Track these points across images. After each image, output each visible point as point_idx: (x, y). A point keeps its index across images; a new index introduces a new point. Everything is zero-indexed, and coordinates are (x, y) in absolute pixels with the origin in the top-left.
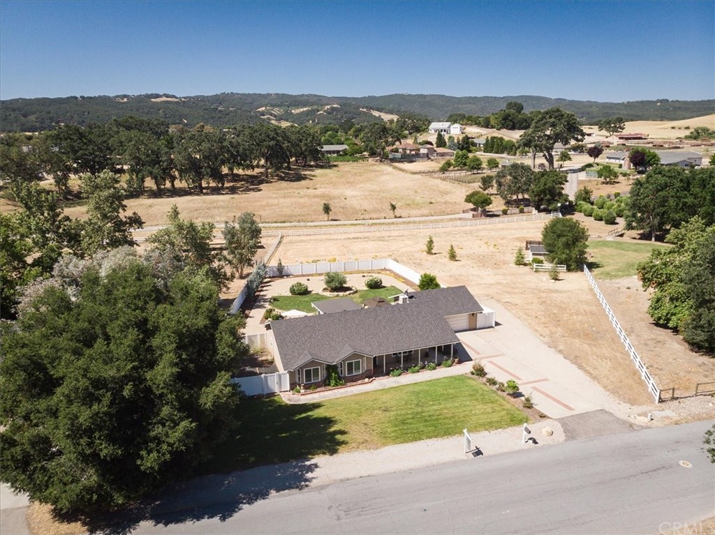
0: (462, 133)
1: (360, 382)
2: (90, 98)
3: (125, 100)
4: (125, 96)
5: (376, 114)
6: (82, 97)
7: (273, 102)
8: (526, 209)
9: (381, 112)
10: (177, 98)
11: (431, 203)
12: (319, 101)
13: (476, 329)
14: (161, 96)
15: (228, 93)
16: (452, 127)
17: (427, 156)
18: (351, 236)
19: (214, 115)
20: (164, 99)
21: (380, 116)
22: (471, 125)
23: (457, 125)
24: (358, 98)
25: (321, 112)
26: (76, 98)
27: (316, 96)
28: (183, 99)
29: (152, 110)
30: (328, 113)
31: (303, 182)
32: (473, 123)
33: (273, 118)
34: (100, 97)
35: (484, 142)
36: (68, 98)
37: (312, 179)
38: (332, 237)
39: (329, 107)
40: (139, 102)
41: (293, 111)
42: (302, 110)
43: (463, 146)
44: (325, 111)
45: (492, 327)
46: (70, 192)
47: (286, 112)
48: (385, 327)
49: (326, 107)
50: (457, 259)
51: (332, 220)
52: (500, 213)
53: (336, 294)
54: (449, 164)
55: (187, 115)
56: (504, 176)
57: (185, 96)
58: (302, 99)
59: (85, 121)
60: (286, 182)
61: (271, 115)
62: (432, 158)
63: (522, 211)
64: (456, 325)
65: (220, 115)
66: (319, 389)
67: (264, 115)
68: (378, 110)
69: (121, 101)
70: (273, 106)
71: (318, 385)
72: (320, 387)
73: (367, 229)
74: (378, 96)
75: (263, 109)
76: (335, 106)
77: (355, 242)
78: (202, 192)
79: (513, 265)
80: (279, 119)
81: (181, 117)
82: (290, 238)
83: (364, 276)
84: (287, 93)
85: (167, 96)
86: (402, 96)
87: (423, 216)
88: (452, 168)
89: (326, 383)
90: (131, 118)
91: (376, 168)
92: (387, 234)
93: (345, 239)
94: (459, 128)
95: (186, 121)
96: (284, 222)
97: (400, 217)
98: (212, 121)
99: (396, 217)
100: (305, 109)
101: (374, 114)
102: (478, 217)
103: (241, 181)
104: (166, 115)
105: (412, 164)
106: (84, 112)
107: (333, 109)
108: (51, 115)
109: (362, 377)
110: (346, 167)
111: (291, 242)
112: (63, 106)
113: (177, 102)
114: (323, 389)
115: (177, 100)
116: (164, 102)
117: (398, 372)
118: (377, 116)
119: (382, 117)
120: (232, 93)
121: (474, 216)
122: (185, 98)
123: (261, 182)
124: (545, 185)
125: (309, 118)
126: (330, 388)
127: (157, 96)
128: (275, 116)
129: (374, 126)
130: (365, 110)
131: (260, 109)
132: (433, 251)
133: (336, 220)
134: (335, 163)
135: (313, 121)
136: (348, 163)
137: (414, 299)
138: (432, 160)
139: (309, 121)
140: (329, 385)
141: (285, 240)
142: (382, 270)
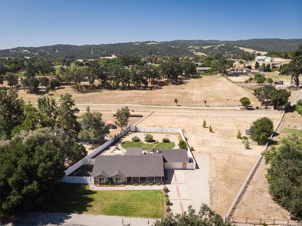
0: (271, 61)
1: (120, 185)
2: (125, 43)
3: (138, 44)
4: (138, 42)
5: (241, 48)
6: (122, 43)
7: (196, 44)
8: (268, 107)
9: (244, 47)
10: (157, 43)
11: (228, 100)
12: (216, 42)
13: (186, 169)
14: (151, 42)
15: (178, 40)
16: (266, 59)
17: (246, 74)
18: (180, 114)
19: (170, 50)
20: (152, 43)
21: (243, 50)
22: (278, 57)
23: (269, 58)
24: (235, 41)
25: (216, 48)
26: (120, 44)
27: (215, 40)
28: (159, 43)
29: (146, 48)
30: (219, 48)
31: (181, 86)
32: (279, 56)
33: (195, 51)
34: (129, 43)
35: (280, 67)
36: (118, 44)
37: (186, 84)
38: (173, 114)
39: (220, 46)
40: (142, 45)
41: (204, 48)
42: (207, 47)
43: (266, 69)
44: (218, 48)
45: (194, 169)
46: (94, 86)
47: (201, 48)
48: (137, 165)
49: (219, 45)
50: (213, 131)
51: (178, 106)
52: (255, 108)
53: (148, 143)
54: (251, 79)
55: (159, 50)
56: (261, 91)
57: (161, 41)
58: (209, 42)
59: (122, 52)
60: (174, 85)
61: (194, 49)
62: (248, 74)
63: (266, 108)
64: (176, 167)
65: (172, 50)
66: (104, 186)
67: (191, 49)
68: (243, 47)
69: (136, 44)
70: (195, 45)
71: (103, 184)
72: (105, 185)
73: (190, 111)
74: (244, 40)
75: (191, 47)
76: (223, 45)
77: (179, 117)
78: (139, 88)
79: (235, 138)
80: (197, 51)
81: (157, 51)
82: (155, 113)
83: (167, 136)
84: (202, 40)
85: (153, 42)
86: (256, 40)
87: (220, 106)
88: (253, 81)
89: (107, 184)
90: (127, 56)
91: (219, 79)
92: (195, 114)
93: (177, 116)
94: (270, 59)
95: (158, 52)
96: (158, 105)
97: (208, 106)
98: (169, 52)
99: (206, 106)
100: (209, 47)
101: (240, 48)
102: (243, 109)
103: (156, 84)
104: (151, 50)
105: (237, 77)
106: (122, 49)
107: (221, 47)
108: (111, 50)
109: (121, 184)
110: (205, 78)
111: (155, 115)
112: (115, 47)
113: (157, 45)
114: (106, 186)
115: (156, 43)
116: (152, 44)
117: (136, 184)
118: (242, 49)
119: (244, 50)
120: (179, 40)
121: (241, 109)
122: (160, 42)
123: (164, 85)
124: (277, 97)
125: (210, 50)
126: (108, 186)
127: (150, 42)
128: (196, 50)
129: (221, 60)
130: (236, 47)
131: (190, 47)
132: (206, 126)
133: (180, 106)
134: (202, 76)
135: (212, 52)
136: (207, 76)
137: (161, 153)
138: (248, 76)
139: (210, 52)
140: (108, 184)
141: (153, 114)
142: (176, 133)
